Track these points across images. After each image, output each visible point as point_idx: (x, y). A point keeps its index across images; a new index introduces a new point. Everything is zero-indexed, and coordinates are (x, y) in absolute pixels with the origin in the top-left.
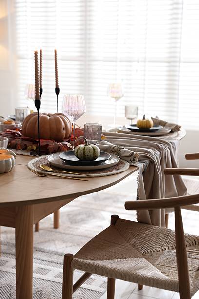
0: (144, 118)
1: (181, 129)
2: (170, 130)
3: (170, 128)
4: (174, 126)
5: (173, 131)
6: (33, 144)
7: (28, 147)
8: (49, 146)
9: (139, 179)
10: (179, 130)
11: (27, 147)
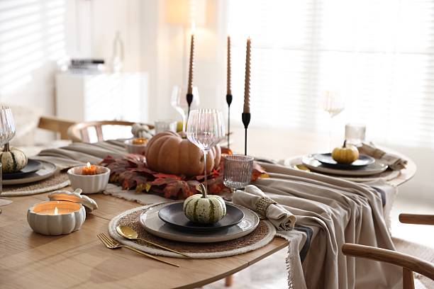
0: (344, 146)
1: (406, 166)
2: (387, 167)
3: (387, 162)
4: (395, 161)
5: (392, 168)
6: (148, 180)
7: (138, 187)
8: (167, 188)
9: (291, 260)
10: (403, 167)
11: (136, 185)
